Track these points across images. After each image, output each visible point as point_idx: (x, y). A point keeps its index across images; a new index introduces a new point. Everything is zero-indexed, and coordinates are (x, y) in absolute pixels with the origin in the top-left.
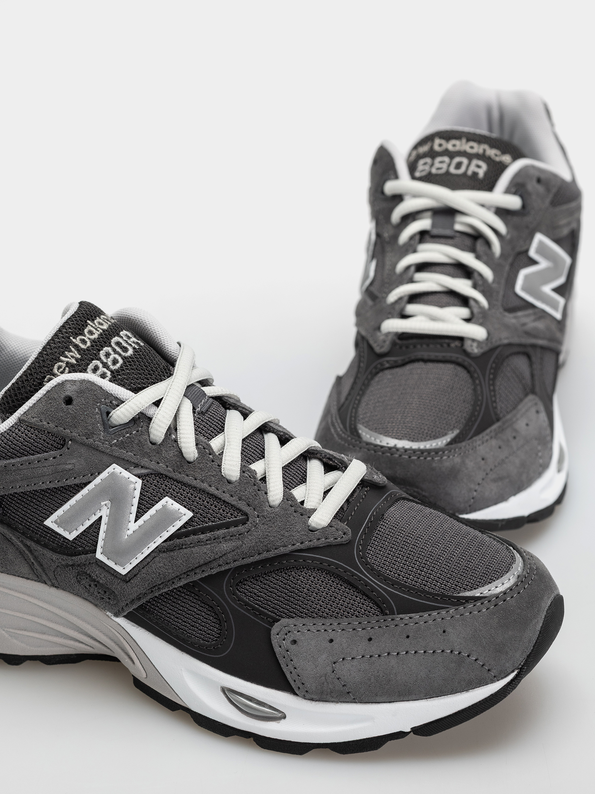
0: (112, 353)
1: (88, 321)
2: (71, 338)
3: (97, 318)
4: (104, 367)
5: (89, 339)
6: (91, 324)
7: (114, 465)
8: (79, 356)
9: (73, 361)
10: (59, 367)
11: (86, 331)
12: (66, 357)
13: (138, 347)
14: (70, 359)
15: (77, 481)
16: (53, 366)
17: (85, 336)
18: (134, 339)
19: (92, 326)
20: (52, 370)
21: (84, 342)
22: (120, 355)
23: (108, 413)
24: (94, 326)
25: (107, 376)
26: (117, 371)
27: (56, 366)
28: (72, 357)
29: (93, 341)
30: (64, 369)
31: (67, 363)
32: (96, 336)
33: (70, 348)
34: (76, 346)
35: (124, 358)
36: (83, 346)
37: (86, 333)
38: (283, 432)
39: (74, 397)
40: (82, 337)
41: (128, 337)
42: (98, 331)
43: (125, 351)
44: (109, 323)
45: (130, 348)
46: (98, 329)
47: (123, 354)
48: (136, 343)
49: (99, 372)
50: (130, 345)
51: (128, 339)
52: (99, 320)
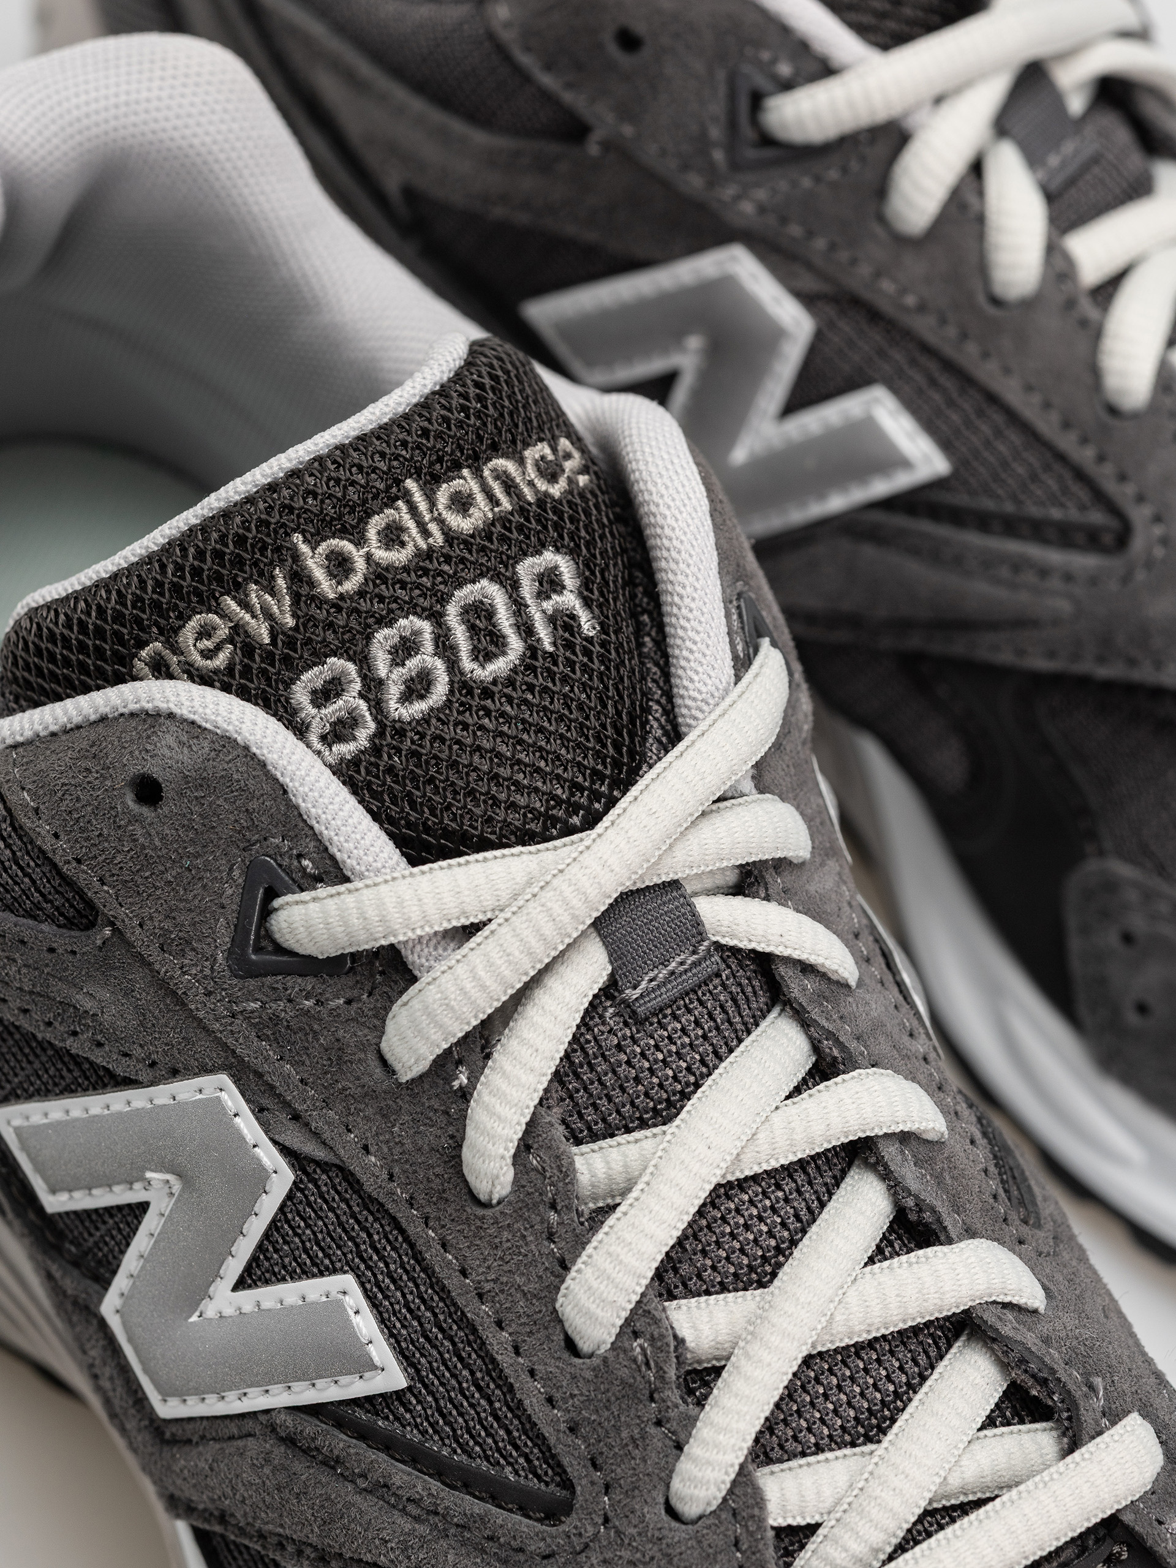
0: (428, 646)
1: (411, 484)
2: (297, 538)
3: (465, 472)
4: (361, 695)
5: (369, 557)
6: (418, 497)
7: (224, 1079)
8: (290, 621)
9: (263, 632)
10: (205, 632)
11: (375, 525)
12: (246, 606)
13: (550, 648)
14: (254, 616)
15: (98, 1057)
16: (184, 618)
17: (360, 541)
18: (569, 599)
19: (413, 509)
20: (176, 631)
21: (340, 565)
22: (453, 666)
23: (272, 894)
24: (423, 506)
25: (355, 739)
26: (400, 730)
27: (193, 624)
28: (269, 616)
29: (379, 574)
30: (218, 648)
31: (238, 628)
32: (399, 557)
33: (273, 578)
34: (299, 577)
35: (461, 685)
36: (327, 587)
37: (372, 534)
38: (916, 1197)
39: (168, 792)
40: (347, 546)
41: (549, 583)
42: (426, 533)
43: (483, 656)
44: (506, 504)
45: (516, 645)
46: (433, 527)
47: (467, 664)
48: (563, 622)
49: (335, 709)
50: (526, 630)
51: (542, 595)
52: (466, 483)
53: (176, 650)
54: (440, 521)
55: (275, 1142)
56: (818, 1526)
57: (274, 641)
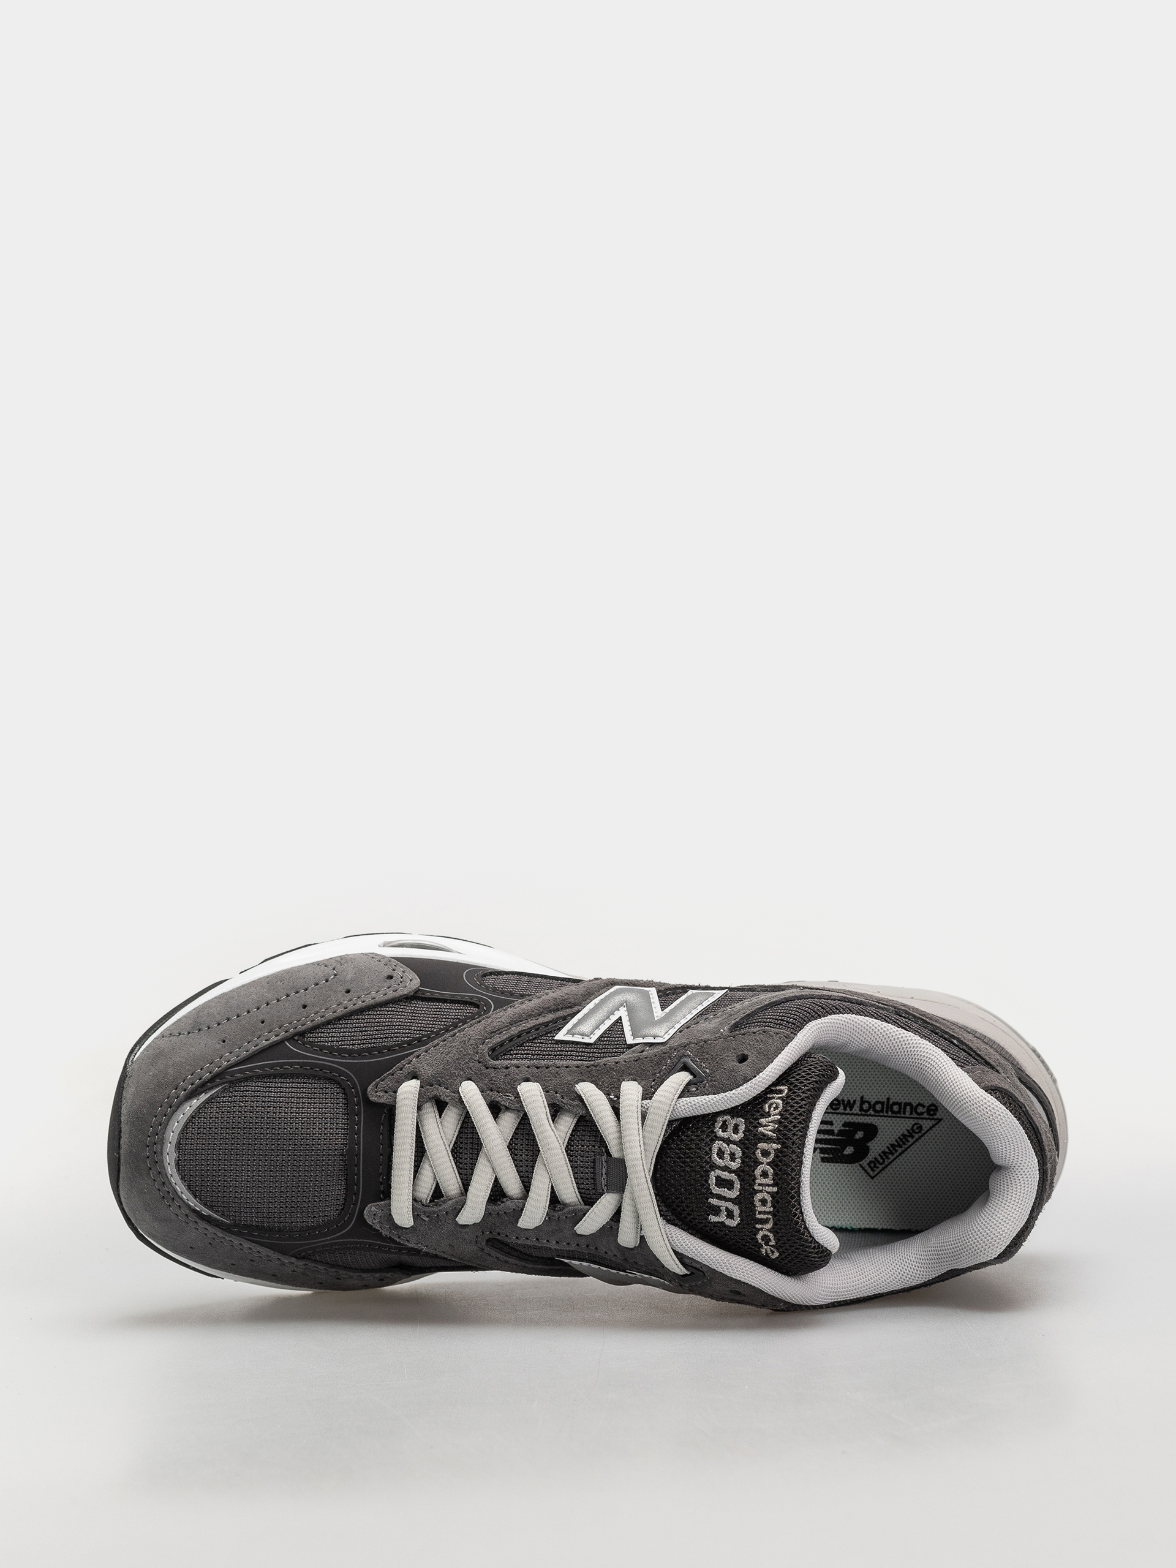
0: (729, 1164)
1: (775, 1189)
2: (780, 1147)
3: (772, 1209)
4: (729, 1137)
5: (763, 1163)
6: (770, 1189)
8: (760, 1130)
9: (763, 1121)
10: (776, 1107)
11: (771, 1171)
12: (775, 1121)
13: (711, 1201)
14: (769, 1122)
16: (784, 1104)
17: (768, 1164)
18: (722, 1218)
19: (768, 1185)
21: (765, 1153)
22: (720, 1168)
23: (693, 1076)
24: (768, 1189)
25: (719, 1128)
26: (713, 1141)
27: (781, 1106)
28: (767, 1125)
29: (758, 1163)
30: (770, 1108)
31: (770, 1116)
32: (758, 1172)
33: (775, 1133)
34: (768, 1139)
35: (714, 1167)
36: (763, 1145)
37: (769, 1169)
38: (504, 1201)
40: (769, 1161)
41: (730, 1215)
42: (759, 1185)
43: (718, 1178)
44: (758, 1216)
45: (716, 1190)
46: (761, 1188)
47: (718, 1172)
48: (716, 1211)
49: (730, 1128)
50: (720, 1197)
51: (727, 1209)
52: (769, 1208)
53: (779, 1098)
54: (761, 1191)
55: (640, 1044)
56: (440, 1117)
57: (758, 1123)
